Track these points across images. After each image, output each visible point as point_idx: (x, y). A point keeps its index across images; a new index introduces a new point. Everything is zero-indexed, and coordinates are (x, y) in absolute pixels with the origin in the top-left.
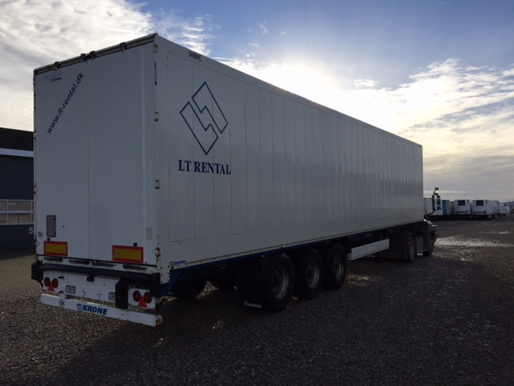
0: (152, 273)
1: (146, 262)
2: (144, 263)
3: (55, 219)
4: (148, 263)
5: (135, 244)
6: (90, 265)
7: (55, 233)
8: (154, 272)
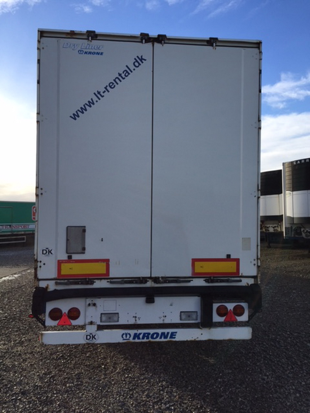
0: (248, 284)
1: (242, 274)
2: (240, 275)
3: (84, 231)
4: (244, 274)
5: (229, 256)
6: (149, 284)
7: (84, 249)
8: (250, 284)
